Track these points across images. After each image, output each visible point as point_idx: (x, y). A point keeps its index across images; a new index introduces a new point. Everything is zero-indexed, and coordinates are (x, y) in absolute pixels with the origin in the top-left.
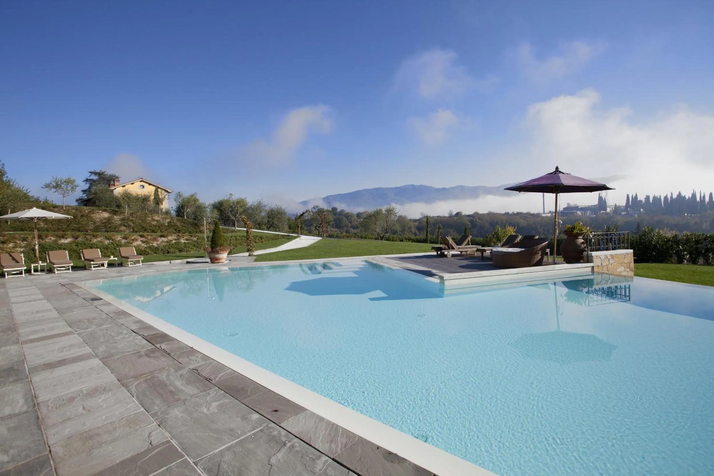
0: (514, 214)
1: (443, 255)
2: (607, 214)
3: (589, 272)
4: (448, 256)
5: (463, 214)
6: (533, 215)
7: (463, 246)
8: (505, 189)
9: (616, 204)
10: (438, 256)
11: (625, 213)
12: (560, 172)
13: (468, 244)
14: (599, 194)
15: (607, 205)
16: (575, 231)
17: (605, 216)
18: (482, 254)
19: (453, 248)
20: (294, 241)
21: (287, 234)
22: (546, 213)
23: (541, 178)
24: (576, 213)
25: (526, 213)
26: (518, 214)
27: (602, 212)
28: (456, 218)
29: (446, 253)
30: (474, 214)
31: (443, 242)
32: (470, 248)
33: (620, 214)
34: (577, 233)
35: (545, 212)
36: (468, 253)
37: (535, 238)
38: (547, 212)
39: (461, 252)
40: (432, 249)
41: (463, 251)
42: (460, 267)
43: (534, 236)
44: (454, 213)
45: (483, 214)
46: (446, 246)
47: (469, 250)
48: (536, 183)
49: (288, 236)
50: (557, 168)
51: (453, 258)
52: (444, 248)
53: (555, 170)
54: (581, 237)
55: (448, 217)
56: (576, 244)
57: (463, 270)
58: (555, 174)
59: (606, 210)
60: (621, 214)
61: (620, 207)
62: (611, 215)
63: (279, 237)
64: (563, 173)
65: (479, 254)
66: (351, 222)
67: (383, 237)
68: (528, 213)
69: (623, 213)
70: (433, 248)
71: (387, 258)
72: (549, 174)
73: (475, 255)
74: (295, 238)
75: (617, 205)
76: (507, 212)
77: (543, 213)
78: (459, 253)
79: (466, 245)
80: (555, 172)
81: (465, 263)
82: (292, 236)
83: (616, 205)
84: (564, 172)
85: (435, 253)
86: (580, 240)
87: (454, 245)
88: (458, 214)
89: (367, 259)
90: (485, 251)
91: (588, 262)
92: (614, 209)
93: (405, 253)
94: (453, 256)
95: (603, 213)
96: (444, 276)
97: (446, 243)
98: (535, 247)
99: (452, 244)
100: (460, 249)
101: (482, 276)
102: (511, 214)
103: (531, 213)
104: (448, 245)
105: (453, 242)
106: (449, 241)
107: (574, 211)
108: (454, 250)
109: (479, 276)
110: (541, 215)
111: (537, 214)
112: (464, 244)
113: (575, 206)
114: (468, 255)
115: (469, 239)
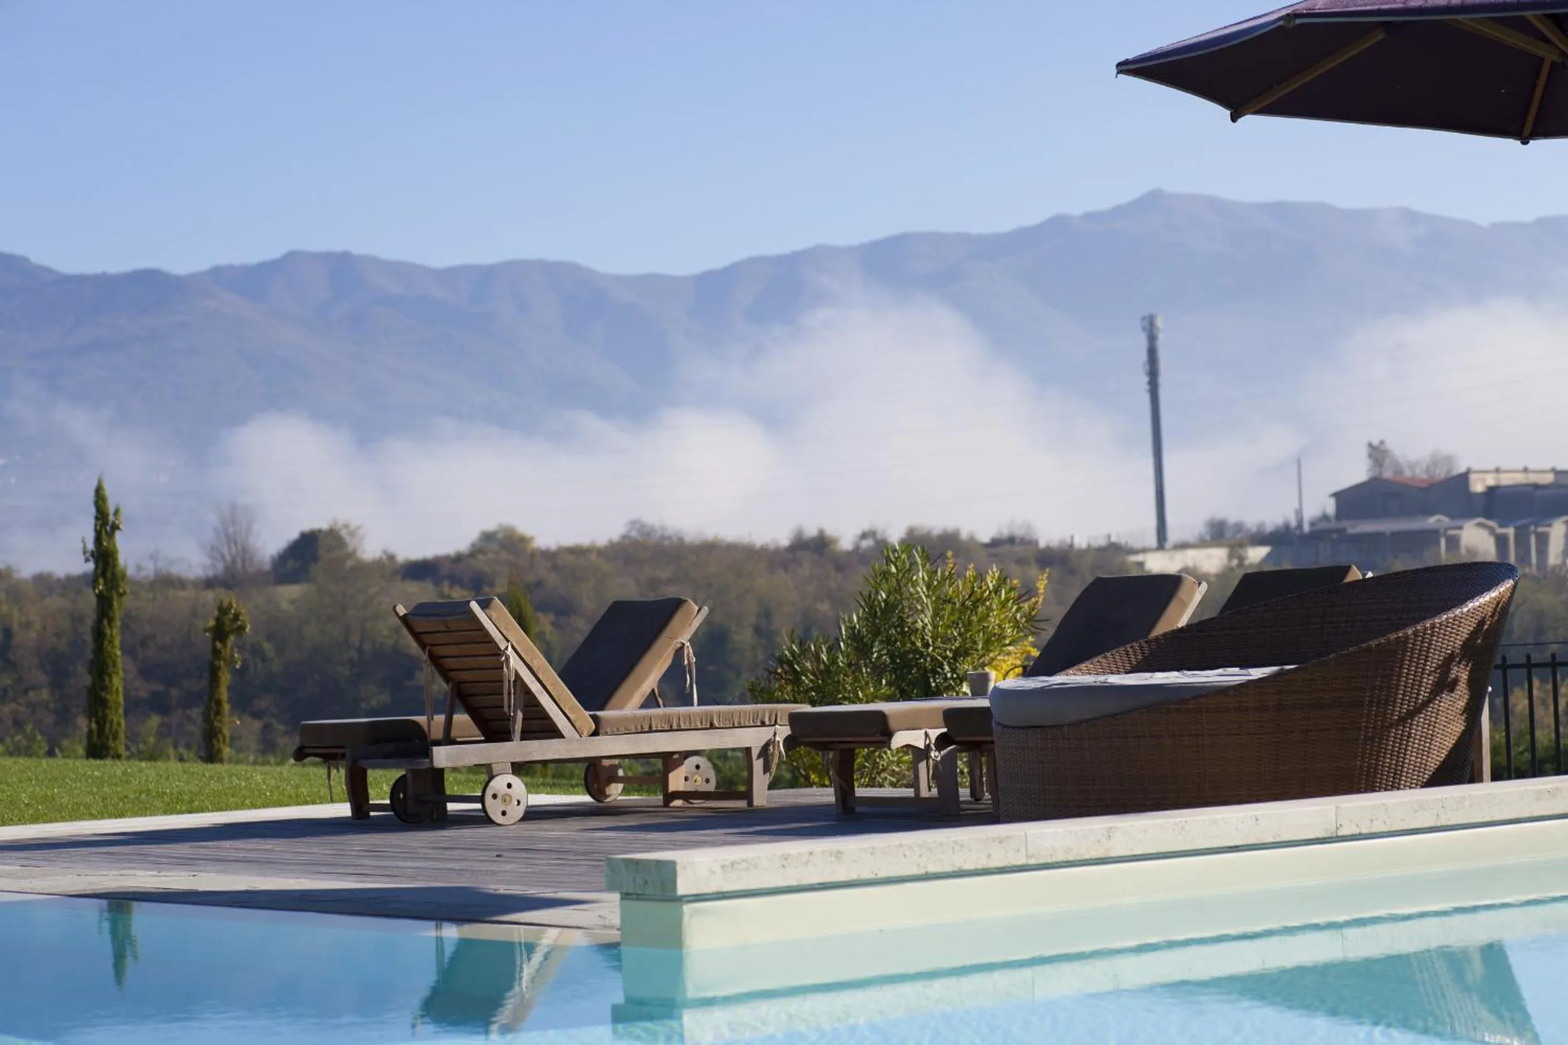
1: (425, 806)
4: (493, 808)
5: (370, 549)
7: (622, 710)
10: (361, 824)
13: (674, 689)
19: (540, 727)
22: (1183, 546)
24: (1453, 543)
25: (995, 543)
28: (290, 593)
30: (476, 551)
32: (708, 725)
35: (1173, 537)
36: (677, 783)
39: (596, 779)
41: (613, 772)
45: (578, 552)
46: (459, 709)
51: (546, 824)
55: (209, 583)
68: (1011, 540)
73: (760, 800)
76: (811, 531)
77: (1152, 540)
79: (651, 700)
87: (555, 698)
96: (678, 861)
97: (465, 676)
98: (1410, 631)
99: (535, 687)
100: (595, 733)
101: (1021, 861)
102: (857, 554)
103: (1042, 544)
104: (476, 701)
105: (539, 661)
106: (498, 653)
107: (1433, 521)
108: (554, 743)
109: (993, 864)
110: (1134, 558)
111: (1100, 550)
112: (638, 697)
113: (1441, 473)
114: (678, 803)
115: (685, 638)
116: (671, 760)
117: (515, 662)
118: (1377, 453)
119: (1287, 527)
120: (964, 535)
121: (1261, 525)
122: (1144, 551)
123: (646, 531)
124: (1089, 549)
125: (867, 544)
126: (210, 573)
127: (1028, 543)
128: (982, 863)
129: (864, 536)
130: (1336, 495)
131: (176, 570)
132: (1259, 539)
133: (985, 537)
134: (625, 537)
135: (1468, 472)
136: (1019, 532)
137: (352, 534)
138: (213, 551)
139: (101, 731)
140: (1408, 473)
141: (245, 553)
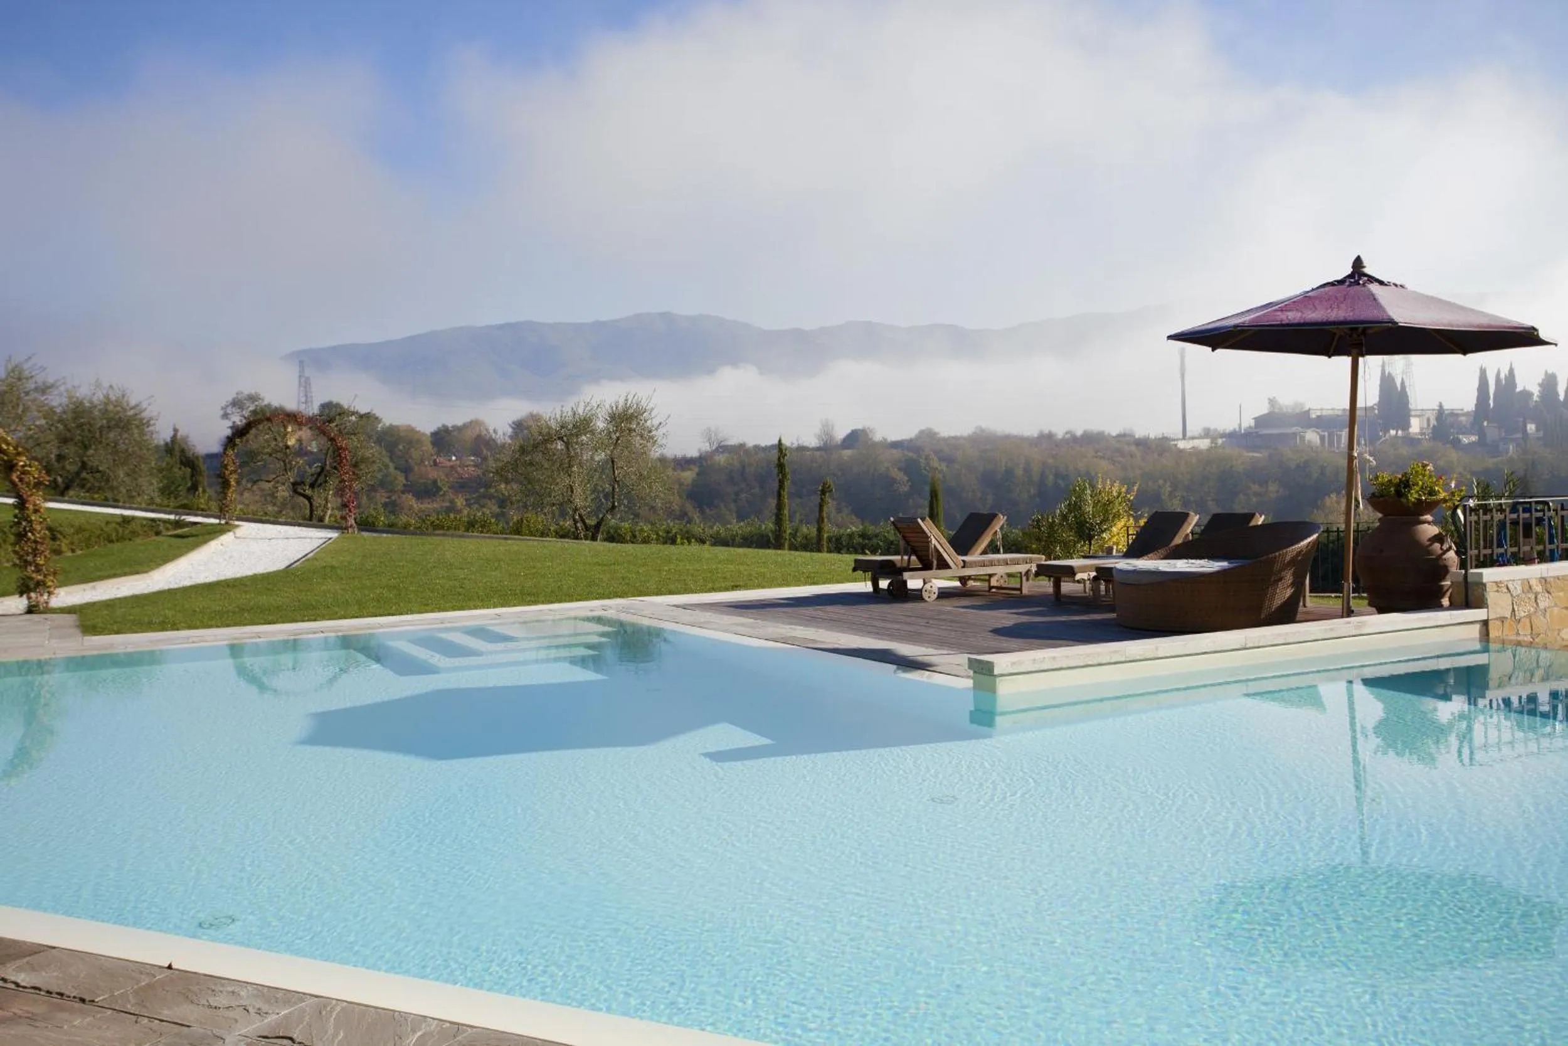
0: (1073, 440)
1: (900, 594)
2: (1411, 441)
3: (1473, 639)
4: (925, 595)
5: (878, 437)
6: (1143, 444)
7: (974, 557)
8: (1170, 337)
9: (1441, 406)
10: (876, 596)
11: (1474, 438)
12: (1372, 279)
13: (993, 548)
14: (1383, 366)
15: (1412, 406)
16: (1413, 496)
17: (1404, 451)
18: (1057, 586)
19: (943, 565)
20: (214, 545)
21: (172, 517)
22: (1193, 438)
23: (1306, 300)
24: (1302, 438)
25: (1119, 436)
26: (1091, 439)
27: (1393, 432)
28: (847, 453)
29: (914, 583)
30: (918, 437)
31: (902, 543)
32: (1006, 563)
33: (1456, 443)
34: (1419, 500)
35: (1189, 434)
36: (994, 582)
37: (1252, 524)
38: (1196, 434)
39: (963, 580)
40: (854, 570)
41: (969, 578)
42: (997, 632)
43: (1251, 516)
44: (840, 434)
46: (913, 558)
47: (1000, 570)
48: (1293, 316)
49: (178, 524)
50: (1358, 263)
51: (944, 602)
52: (905, 565)
53: (1349, 271)
54: (1429, 517)
55: (818, 449)
56: (1416, 543)
57: (1014, 642)
58: (1351, 285)
59: (1406, 426)
60: (1459, 441)
61: (1453, 414)
62: (1426, 445)
63: (138, 529)
64: (1381, 283)
65: (1046, 586)
66: (407, 470)
67: (598, 526)
68: (1124, 435)
69: (1465, 440)
70: (859, 566)
71: (685, 607)
72: (1332, 284)
73: (1025, 591)
74: (213, 533)
75: (1446, 406)
76: (1046, 431)
77: (1181, 436)
78: (957, 584)
79: (984, 552)
80: (1349, 276)
81: (1006, 618)
82: (196, 523)
83: (1441, 411)
84: (1385, 280)
85: (866, 587)
86: (1429, 529)
87: (948, 554)
88: (854, 438)
89: (599, 613)
90: (1070, 572)
91: (1467, 605)
92: (1433, 422)
93: (735, 587)
94: (944, 594)
95: (1396, 436)
96: (995, 662)
97: (915, 544)
98: (1277, 554)
99: (941, 550)
100: (963, 567)
101: (1123, 659)
102: (1063, 440)
103: (1137, 437)
104: (920, 553)
105: (944, 541)
106: (928, 537)
107: (1294, 429)
108: (948, 571)
109: (1112, 661)
110: (1173, 443)
111: (1159, 439)
112: (980, 550)
113: (1298, 411)
114: (994, 590)
115: (997, 528)
116: (991, 576)
117: (934, 541)
118: (1272, 402)
119: (1235, 430)
120: (1106, 433)
121: (1224, 430)
122: (1177, 440)
123: (982, 430)
124: (1155, 439)
125: (1068, 436)
126: (818, 445)
127: (1132, 436)
128: (1108, 660)
129: (1067, 433)
130: (1255, 419)
131: (806, 444)
132: (1223, 436)
133: (1114, 434)
134: (975, 433)
135: (1309, 409)
136: (1127, 432)
137: (871, 431)
138: (819, 437)
139: (780, 530)
140: (1285, 410)
141: (831, 437)
